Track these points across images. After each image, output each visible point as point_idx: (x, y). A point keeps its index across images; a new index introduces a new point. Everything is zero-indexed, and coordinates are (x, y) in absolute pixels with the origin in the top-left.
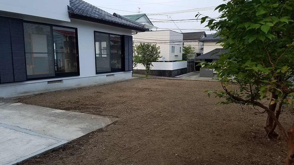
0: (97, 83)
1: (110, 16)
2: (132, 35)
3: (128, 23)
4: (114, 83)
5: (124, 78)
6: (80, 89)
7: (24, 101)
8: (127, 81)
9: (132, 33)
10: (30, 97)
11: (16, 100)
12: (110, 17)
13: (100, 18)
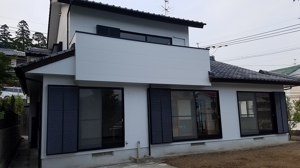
0: (243, 148)
1: (255, 74)
2: (285, 91)
3: (278, 78)
4: (264, 148)
5: (277, 143)
6: (224, 153)
7: (170, 162)
8: (281, 146)
9: (284, 89)
10: (176, 158)
11: (163, 160)
12: (254, 76)
13: (243, 77)
